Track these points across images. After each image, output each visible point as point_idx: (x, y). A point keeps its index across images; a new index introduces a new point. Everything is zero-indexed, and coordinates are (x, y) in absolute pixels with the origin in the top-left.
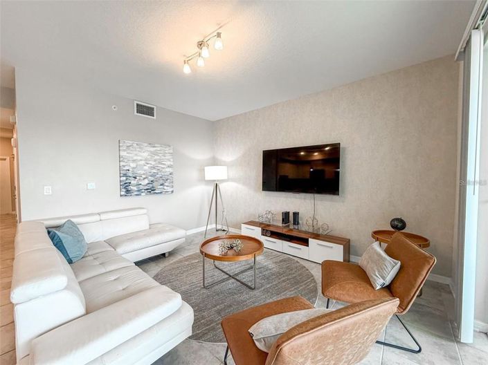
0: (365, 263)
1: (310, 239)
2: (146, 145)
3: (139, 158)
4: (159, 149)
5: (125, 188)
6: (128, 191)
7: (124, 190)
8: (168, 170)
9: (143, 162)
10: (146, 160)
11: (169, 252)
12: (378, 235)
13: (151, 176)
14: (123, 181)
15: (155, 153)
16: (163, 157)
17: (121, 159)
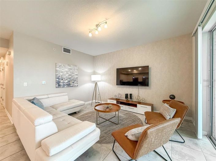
0: (162, 111)
1: (137, 104)
2: (67, 65)
3: (64, 71)
4: (72, 67)
5: (58, 84)
6: (59, 85)
7: (58, 85)
8: (75, 76)
9: (66, 73)
10: (67, 72)
11: (78, 111)
12: (165, 101)
13: (69, 79)
14: (57, 81)
15: (71, 69)
16: (74, 71)
17: (57, 71)
